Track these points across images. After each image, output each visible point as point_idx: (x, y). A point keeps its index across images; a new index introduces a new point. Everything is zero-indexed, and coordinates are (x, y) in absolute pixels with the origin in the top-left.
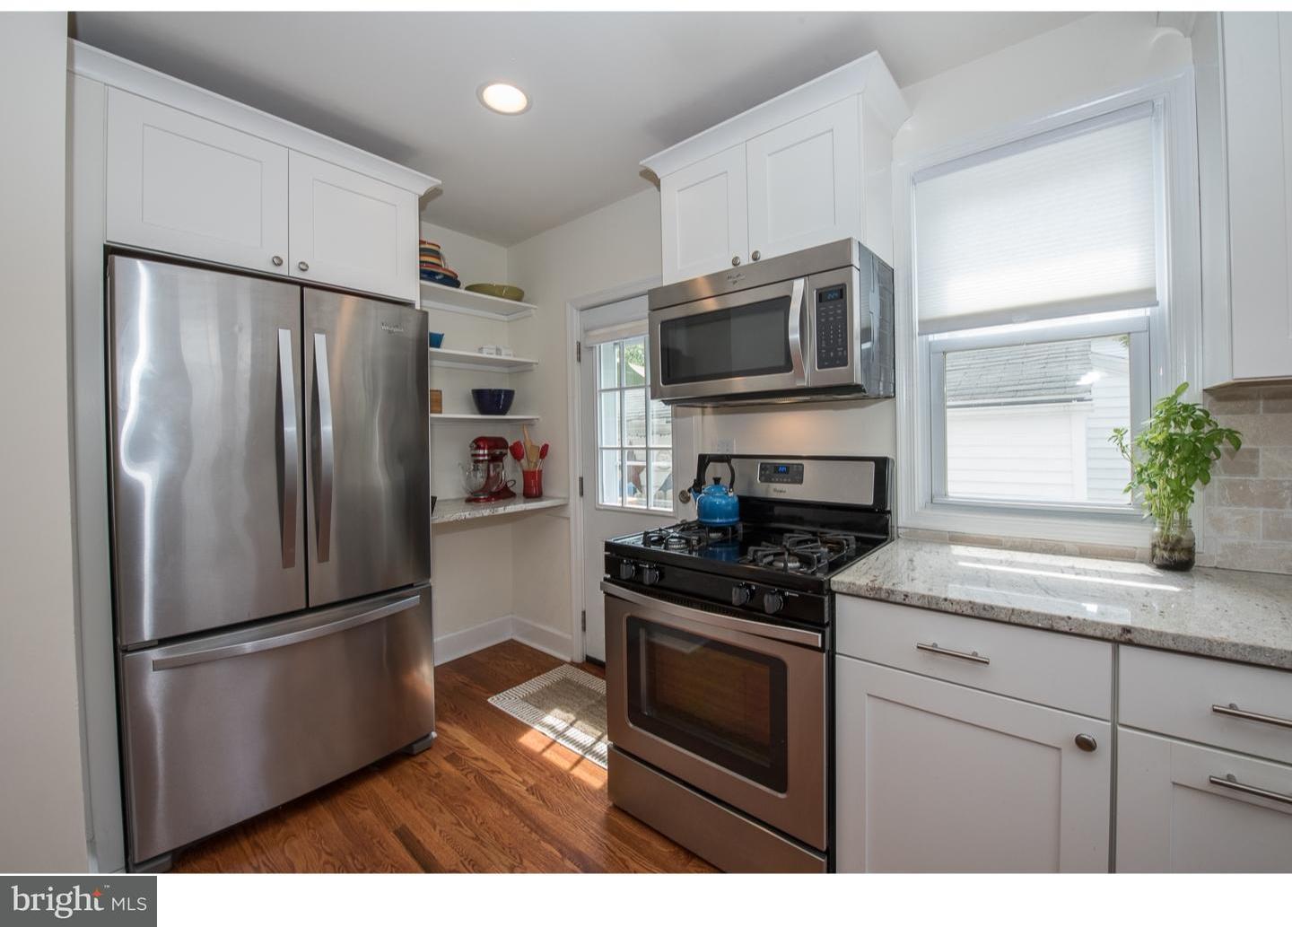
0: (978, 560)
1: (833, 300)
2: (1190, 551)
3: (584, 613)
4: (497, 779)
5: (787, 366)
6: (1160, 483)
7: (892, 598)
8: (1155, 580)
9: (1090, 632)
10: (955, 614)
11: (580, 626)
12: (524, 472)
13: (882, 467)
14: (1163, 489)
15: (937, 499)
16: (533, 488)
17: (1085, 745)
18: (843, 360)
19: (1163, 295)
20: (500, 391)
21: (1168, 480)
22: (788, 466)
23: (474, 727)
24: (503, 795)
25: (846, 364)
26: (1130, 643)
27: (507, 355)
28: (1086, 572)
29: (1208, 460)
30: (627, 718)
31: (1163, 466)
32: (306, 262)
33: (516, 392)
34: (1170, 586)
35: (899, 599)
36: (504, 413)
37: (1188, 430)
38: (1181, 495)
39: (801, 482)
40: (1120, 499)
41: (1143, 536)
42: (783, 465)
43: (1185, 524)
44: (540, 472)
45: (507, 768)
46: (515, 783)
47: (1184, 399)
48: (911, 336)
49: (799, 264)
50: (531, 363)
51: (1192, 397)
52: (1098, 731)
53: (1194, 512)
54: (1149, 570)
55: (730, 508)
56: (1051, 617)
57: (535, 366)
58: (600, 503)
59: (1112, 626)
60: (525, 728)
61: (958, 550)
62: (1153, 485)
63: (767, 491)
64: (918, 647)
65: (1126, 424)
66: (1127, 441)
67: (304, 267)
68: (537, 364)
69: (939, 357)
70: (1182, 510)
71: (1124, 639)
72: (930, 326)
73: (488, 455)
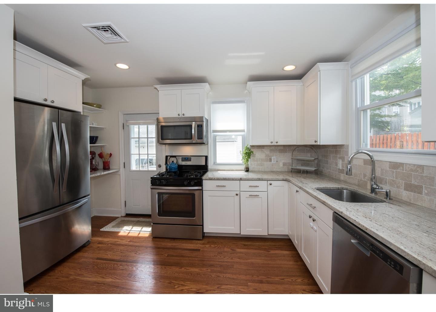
0: (222, 173)
1: (200, 127)
2: (248, 169)
3: (125, 202)
4: (118, 243)
5: (191, 138)
6: (245, 159)
7: (212, 179)
8: (245, 173)
9: (237, 179)
10: (221, 180)
11: (124, 205)
12: (103, 162)
13: (206, 157)
14: (245, 160)
15: (215, 163)
16: (106, 167)
17: (237, 195)
18: (202, 138)
19: (246, 131)
20: (94, 136)
21: (246, 159)
22: (188, 158)
23: (101, 236)
24: (122, 245)
25: (202, 139)
26: (241, 180)
27: (95, 125)
28: (236, 173)
29: (250, 156)
30: (158, 216)
31: (246, 156)
32: (54, 101)
33: (99, 137)
34: (246, 173)
35: (213, 179)
36: (94, 144)
37: (248, 151)
38: (247, 161)
39: (191, 161)
40: (241, 162)
41: (243, 167)
42: (186, 158)
43: (248, 165)
44: (109, 161)
45: (119, 240)
46: (124, 242)
47: (248, 147)
48: (211, 133)
49: (194, 119)
50: (104, 128)
51: (249, 146)
52: (238, 193)
53: (249, 163)
54: (244, 172)
55: (176, 168)
56: (233, 178)
57: (105, 129)
58: (131, 169)
59: (239, 178)
60: (119, 232)
61: (219, 172)
62: (244, 159)
63: (182, 163)
64: (217, 186)
65: (241, 150)
66: (242, 153)
67: (53, 102)
68: (105, 128)
69: (215, 137)
70: (248, 163)
71: (241, 179)
72: (214, 131)
73: (91, 157)
